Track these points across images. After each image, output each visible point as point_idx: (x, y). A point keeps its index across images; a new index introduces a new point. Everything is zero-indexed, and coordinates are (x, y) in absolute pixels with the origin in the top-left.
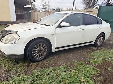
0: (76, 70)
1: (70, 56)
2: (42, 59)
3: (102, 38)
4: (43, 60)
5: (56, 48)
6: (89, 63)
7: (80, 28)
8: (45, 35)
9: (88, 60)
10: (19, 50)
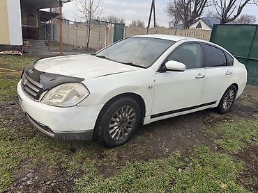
0: (203, 165)
1: (178, 133)
2: (125, 140)
3: (231, 94)
4: (127, 141)
5: (152, 117)
6: (220, 149)
7: (199, 74)
8: (136, 88)
9: (216, 141)
10: (85, 121)
